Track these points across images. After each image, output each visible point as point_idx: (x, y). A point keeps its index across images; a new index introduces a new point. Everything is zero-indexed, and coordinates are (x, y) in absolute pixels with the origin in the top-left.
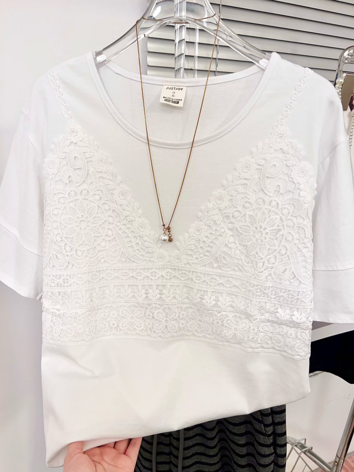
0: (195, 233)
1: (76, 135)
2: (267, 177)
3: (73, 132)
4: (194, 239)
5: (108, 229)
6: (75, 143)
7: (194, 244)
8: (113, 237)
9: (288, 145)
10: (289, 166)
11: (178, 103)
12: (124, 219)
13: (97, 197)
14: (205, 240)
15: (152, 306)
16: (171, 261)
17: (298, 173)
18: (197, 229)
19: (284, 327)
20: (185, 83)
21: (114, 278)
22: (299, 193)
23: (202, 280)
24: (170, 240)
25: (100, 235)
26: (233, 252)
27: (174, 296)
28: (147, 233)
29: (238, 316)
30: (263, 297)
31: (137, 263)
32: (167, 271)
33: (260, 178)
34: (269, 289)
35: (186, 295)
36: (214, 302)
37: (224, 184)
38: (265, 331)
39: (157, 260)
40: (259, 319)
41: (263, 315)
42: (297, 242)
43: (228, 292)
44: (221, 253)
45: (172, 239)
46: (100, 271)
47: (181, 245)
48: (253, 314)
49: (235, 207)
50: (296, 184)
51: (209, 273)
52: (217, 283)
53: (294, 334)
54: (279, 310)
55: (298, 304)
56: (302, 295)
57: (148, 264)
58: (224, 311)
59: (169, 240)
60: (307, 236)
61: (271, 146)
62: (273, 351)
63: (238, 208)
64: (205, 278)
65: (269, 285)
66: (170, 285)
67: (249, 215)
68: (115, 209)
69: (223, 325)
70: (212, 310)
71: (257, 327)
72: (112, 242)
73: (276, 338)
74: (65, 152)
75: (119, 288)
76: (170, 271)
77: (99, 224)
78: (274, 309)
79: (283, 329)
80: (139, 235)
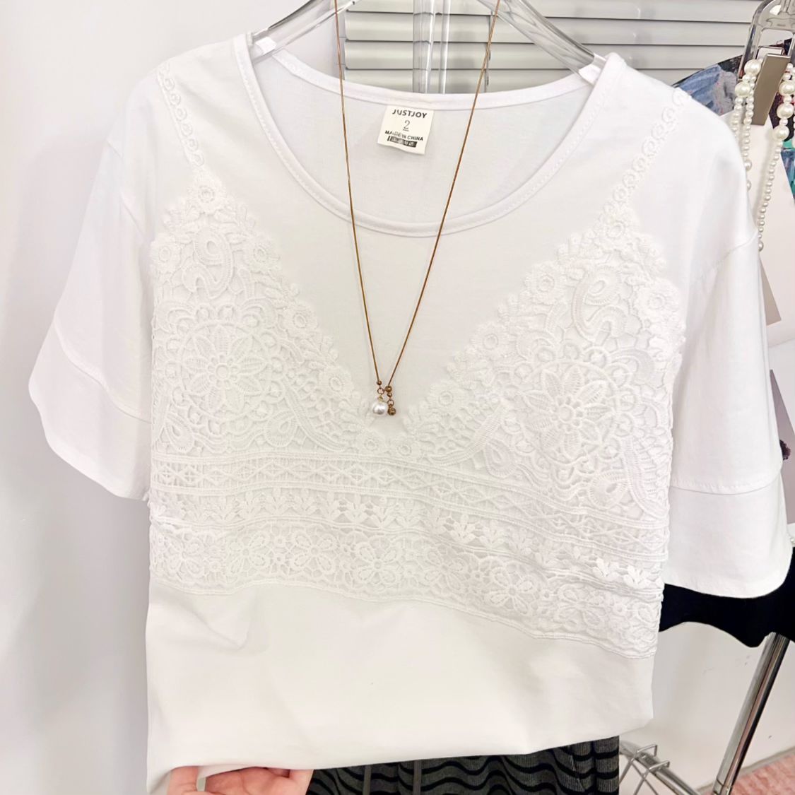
0: (439, 401)
1: (212, 200)
2: (585, 304)
3: (206, 192)
4: (437, 413)
5: (272, 382)
6: (209, 215)
7: (437, 423)
8: (281, 398)
9: (631, 244)
10: (632, 286)
11: (415, 145)
12: (302, 365)
13: (252, 321)
14: (459, 415)
15: (351, 533)
16: (390, 451)
17: (648, 301)
18: (444, 394)
19: (608, 594)
20: (430, 103)
21: (281, 475)
22: (648, 340)
23: (451, 492)
24: (391, 412)
25: (256, 393)
26: (513, 443)
27: (395, 520)
28: (345, 396)
29: (518, 566)
30: (568, 534)
31: (325, 449)
32: (383, 469)
33: (572, 304)
34: (580, 521)
35: (419, 518)
36: (473, 537)
37: (501, 312)
38: (569, 599)
39: (364, 447)
40: (559, 576)
41: (566, 569)
42: (639, 434)
43: (501, 519)
44: (490, 442)
45: (395, 410)
46: (254, 461)
47: (413, 421)
48: (548, 565)
49: (520, 356)
50: (643, 322)
51: (465, 480)
52: (479, 500)
53: (625, 609)
54: (599, 561)
55: (635, 553)
56: (645, 535)
57: (347, 454)
58: (491, 555)
59: (389, 411)
60: (660, 425)
61: (596, 243)
62: (584, 638)
63: (526, 360)
64: (457, 489)
65: (581, 513)
66: (388, 498)
67: (548, 375)
68: (285, 345)
69: (486, 581)
70: (468, 551)
71: (555, 590)
72: (279, 408)
73: (590, 614)
74: (191, 232)
75: (291, 493)
76: (389, 470)
77: (254, 372)
78: (590, 559)
79: (605, 598)
80: (331, 397)
